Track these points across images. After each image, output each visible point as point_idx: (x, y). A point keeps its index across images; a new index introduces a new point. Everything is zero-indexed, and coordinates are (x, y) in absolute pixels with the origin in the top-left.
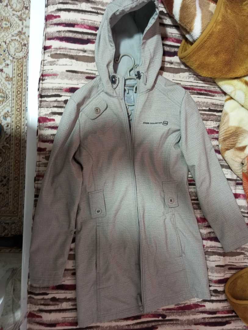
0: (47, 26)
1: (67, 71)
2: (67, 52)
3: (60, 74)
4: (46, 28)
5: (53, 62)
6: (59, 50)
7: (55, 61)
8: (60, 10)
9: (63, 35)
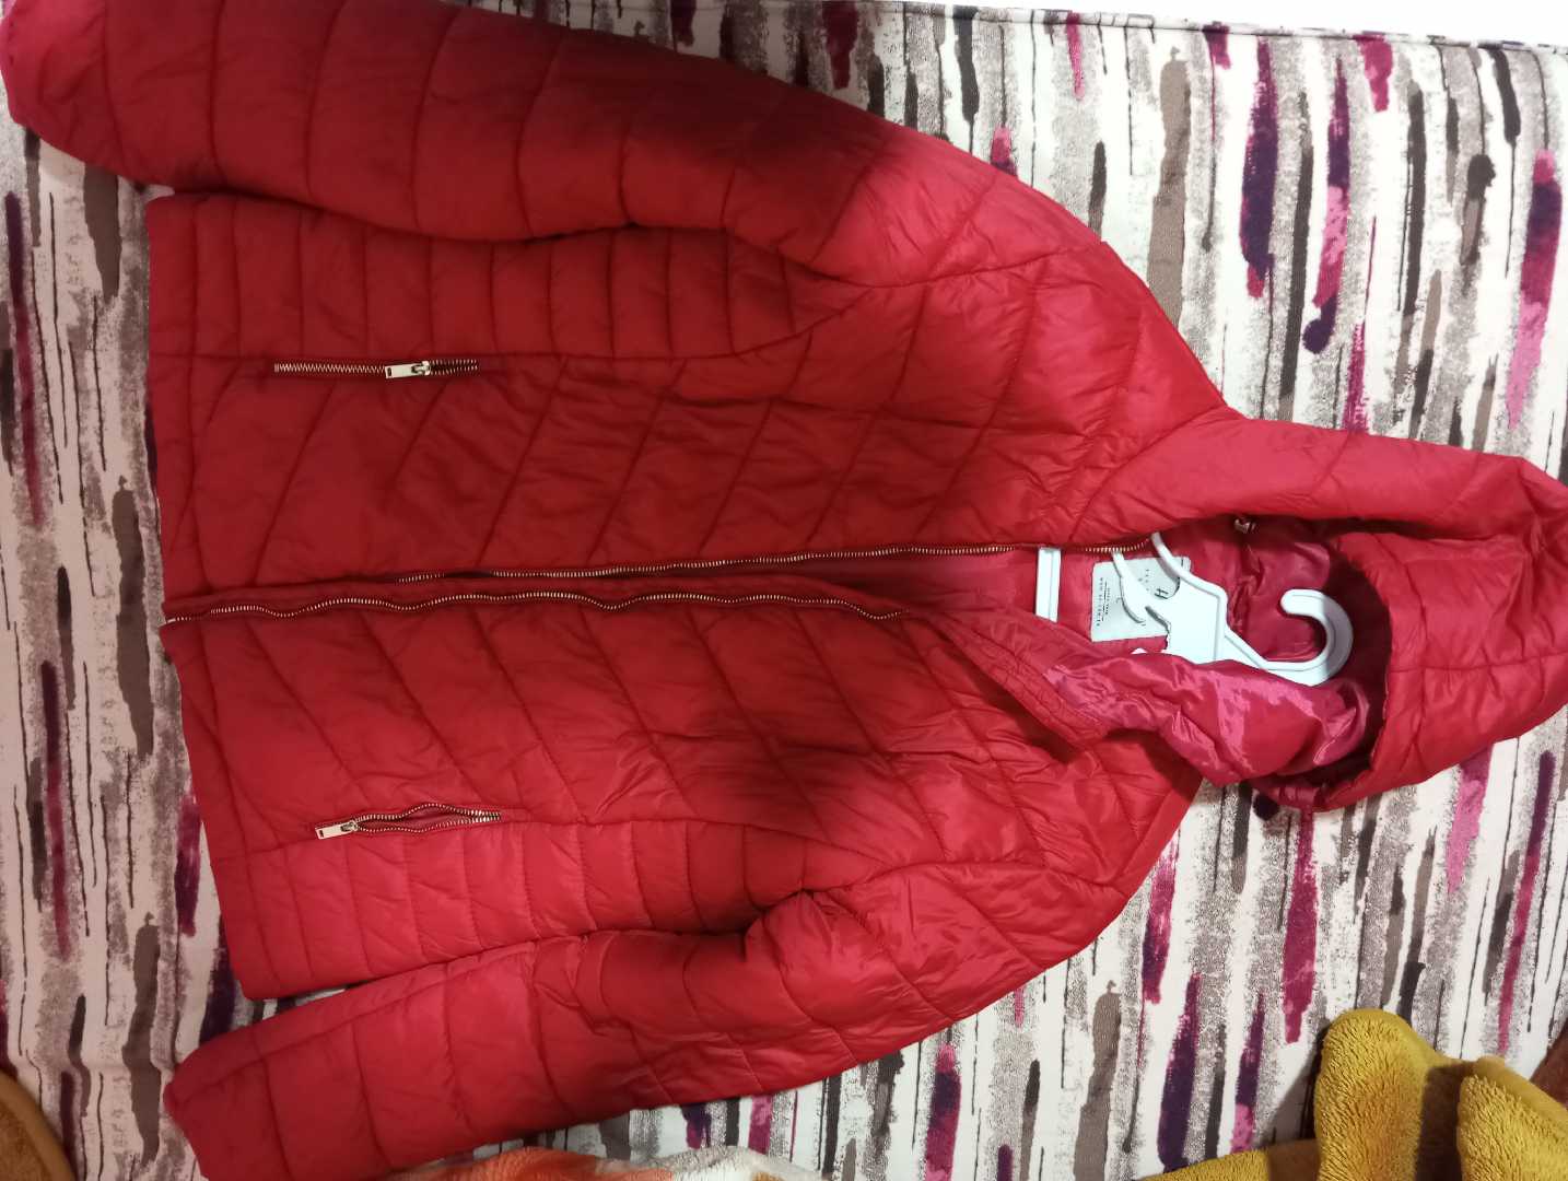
0: (1332, 42)
1: (1100, 152)
2: (1201, 150)
3: (1083, 113)
4: (1324, 38)
5: (1146, 75)
6: (1209, 105)
7: (1149, 84)
8: (1416, 106)
9: (1287, 123)
